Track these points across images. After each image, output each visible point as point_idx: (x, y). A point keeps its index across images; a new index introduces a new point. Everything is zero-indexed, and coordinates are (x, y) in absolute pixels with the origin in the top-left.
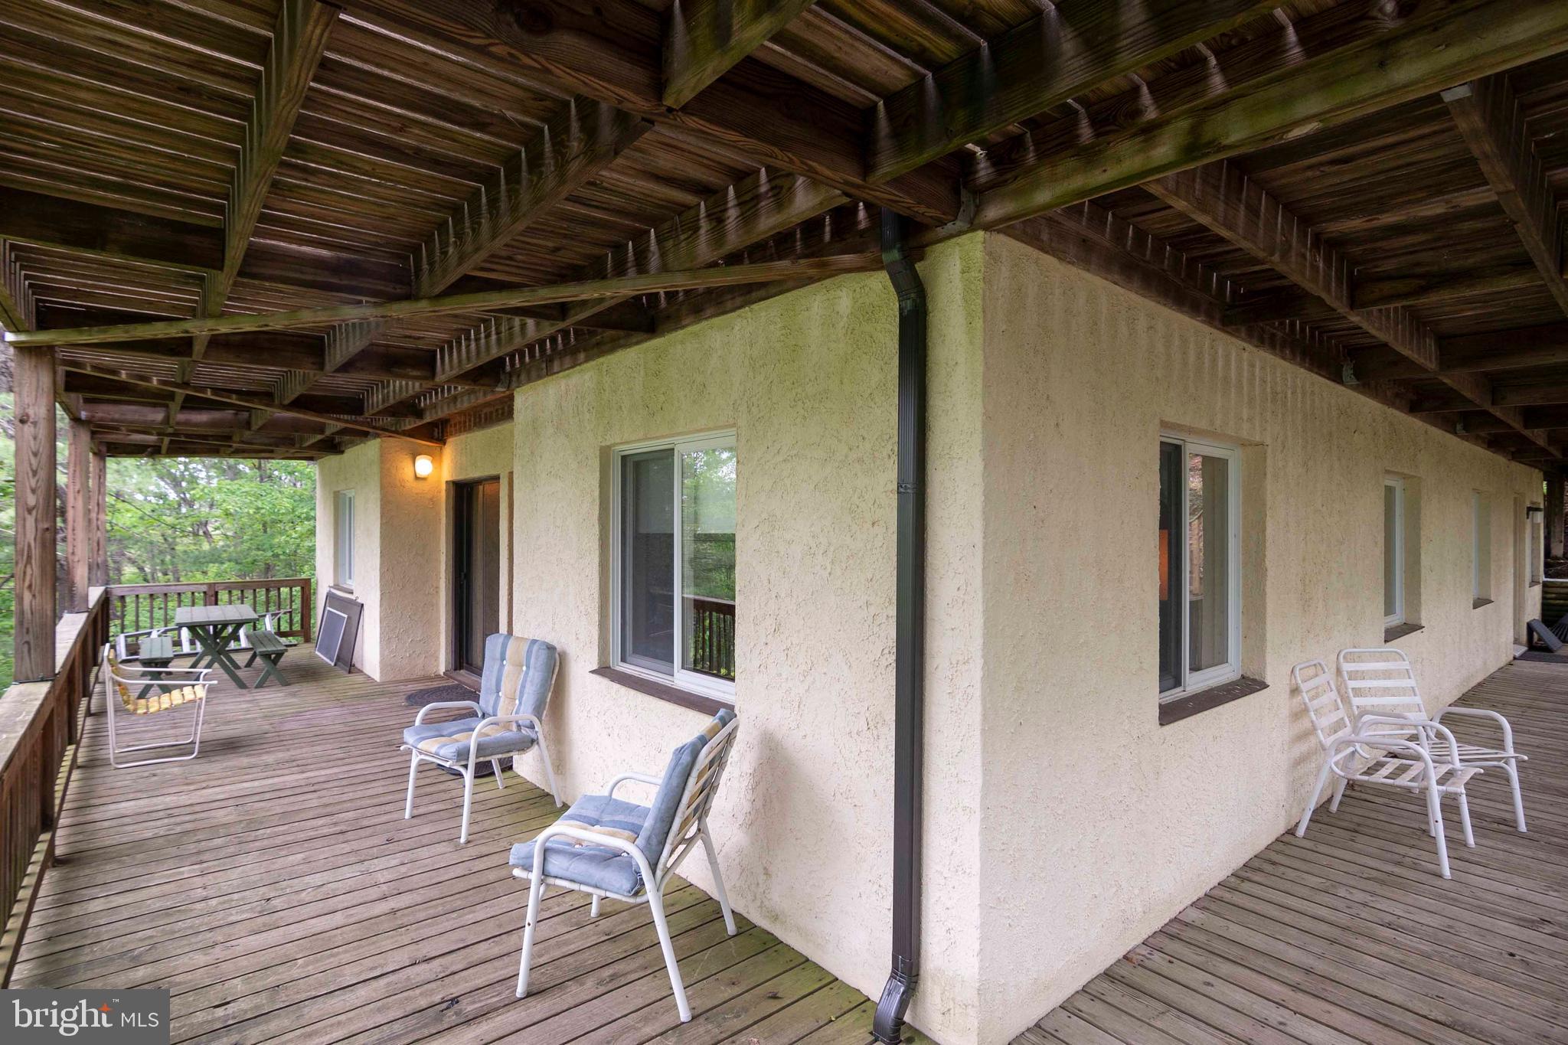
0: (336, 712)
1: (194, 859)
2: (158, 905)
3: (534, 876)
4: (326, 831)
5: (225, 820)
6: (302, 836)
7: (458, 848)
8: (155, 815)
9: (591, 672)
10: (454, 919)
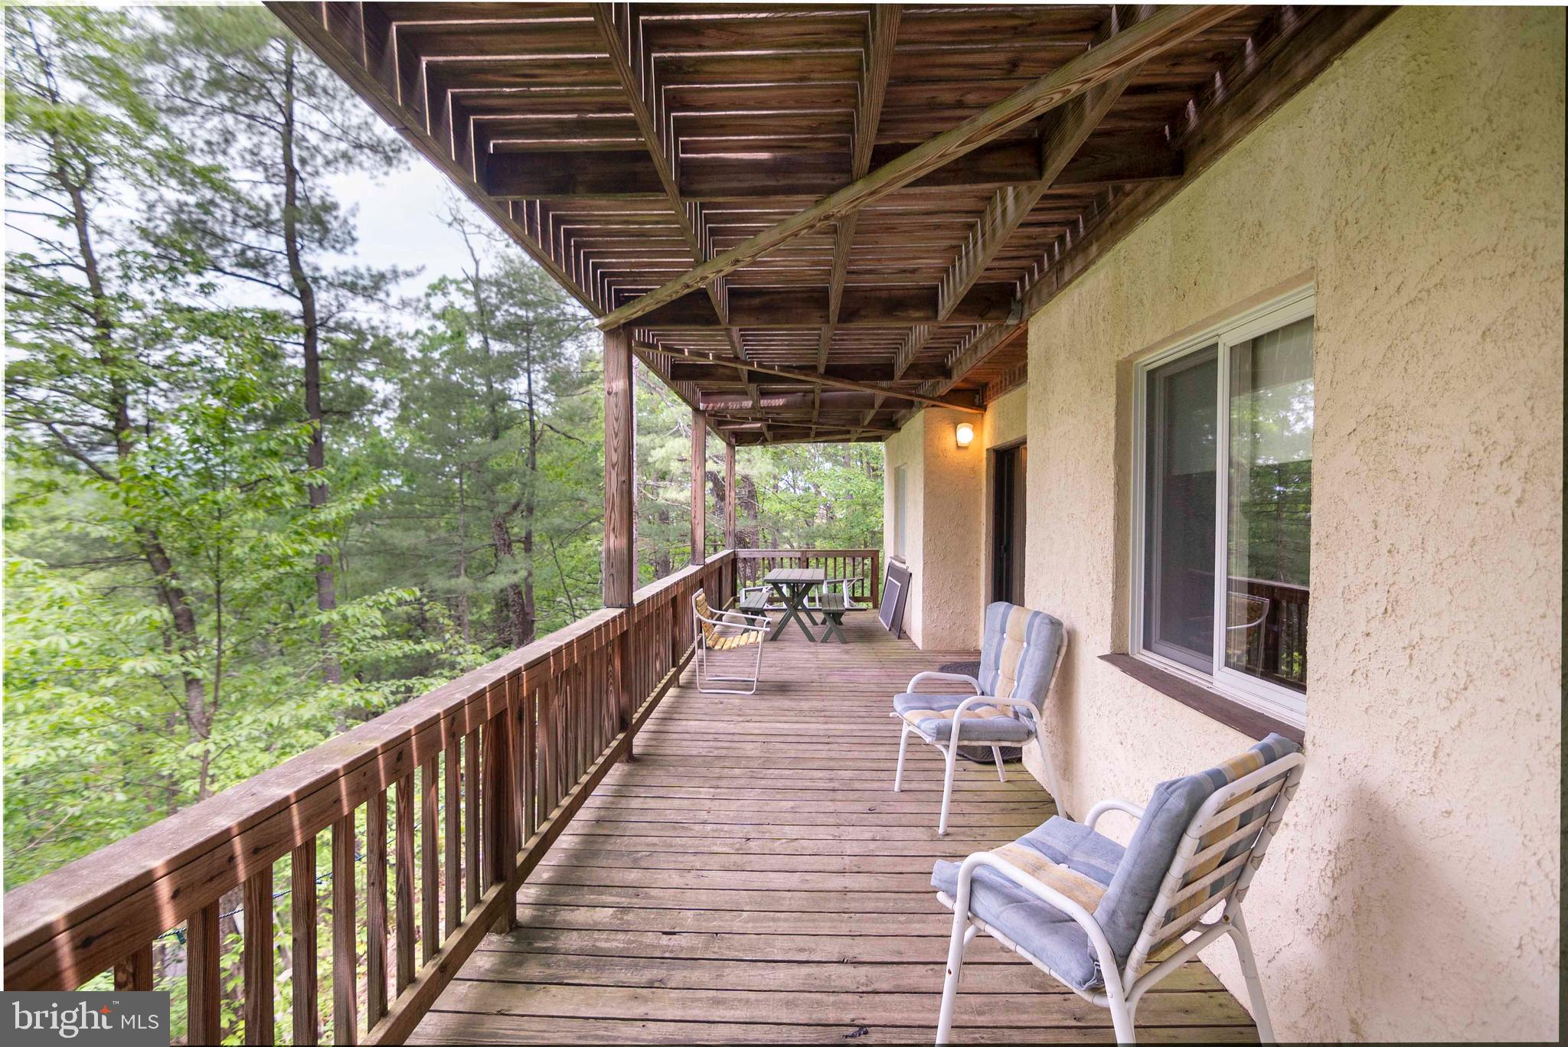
0: (875, 672)
1: (714, 783)
2: (672, 816)
3: (958, 907)
4: (821, 784)
5: (749, 754)
6: (800, 784)
7: (934, 839)
8: (706, 737)
9: (1101, 657)
10: (901, 922)
